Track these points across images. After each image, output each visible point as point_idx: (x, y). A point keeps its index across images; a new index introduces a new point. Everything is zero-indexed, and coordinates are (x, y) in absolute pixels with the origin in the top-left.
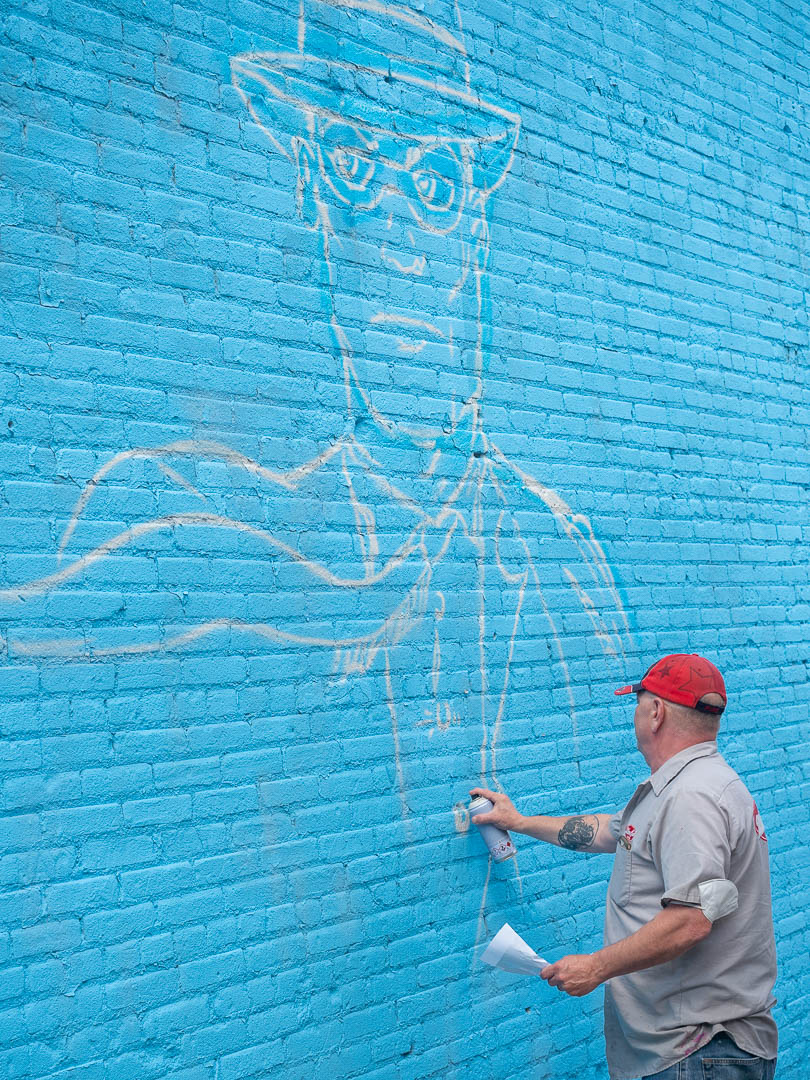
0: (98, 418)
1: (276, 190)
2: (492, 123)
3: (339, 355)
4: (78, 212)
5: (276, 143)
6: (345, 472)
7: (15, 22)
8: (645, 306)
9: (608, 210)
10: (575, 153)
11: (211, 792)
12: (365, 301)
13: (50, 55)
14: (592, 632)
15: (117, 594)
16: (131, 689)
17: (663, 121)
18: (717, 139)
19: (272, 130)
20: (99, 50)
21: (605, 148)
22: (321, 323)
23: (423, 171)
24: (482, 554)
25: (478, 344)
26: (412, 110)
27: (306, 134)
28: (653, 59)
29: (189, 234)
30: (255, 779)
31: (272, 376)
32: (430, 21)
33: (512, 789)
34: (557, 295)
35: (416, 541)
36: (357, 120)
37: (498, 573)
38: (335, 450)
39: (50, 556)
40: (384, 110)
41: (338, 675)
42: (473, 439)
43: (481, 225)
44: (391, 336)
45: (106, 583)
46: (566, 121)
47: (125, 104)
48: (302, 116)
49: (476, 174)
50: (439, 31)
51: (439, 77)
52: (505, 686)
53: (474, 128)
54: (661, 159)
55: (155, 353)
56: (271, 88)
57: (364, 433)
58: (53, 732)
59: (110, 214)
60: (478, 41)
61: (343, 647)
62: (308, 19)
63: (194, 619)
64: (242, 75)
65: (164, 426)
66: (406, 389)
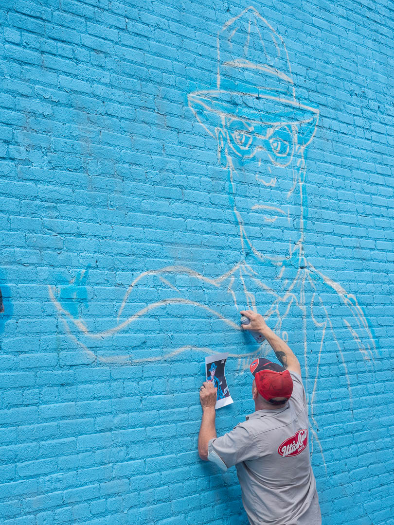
0: (133, 258)
1: (209, 152)
2: (306, 114)
3: (238, 224)
4: (124, 168)
5: (208, 131)
6: (241, 278)
7: (96, 87)
8: (381, 195)
9: (362, 150)
10: (345, 125)
11: (184, 423)
12: (249, 199)
13: (111, 100)
14: (358, 349)
15: (143, 335)
16: (149, 377)
17: (387, 106)
19: (206, 125)
20: (131, 96)
21: (360, 121)
22: (229, 210)
23: (274, 139)
24: (305, 314)
25: (301, 216)
26: (269, 111)
27: (221, 126)
28: (382, 78)
29: (171, 174)
31: (208, 235)
32: (277, 70)
34: (338, 192)
35: (274, 309)
36: (244, 118)
37: (312, 322)
38: (237, 268)
39: (114, 319)
40: (256, 112)
41: (240, 370)
42: (300, 261)
43: (302, 161)
44: (262, 215)
45: (138, 330)
46: (341, 110)
47: (142, 119)
48: (219, 118)
49: (299, 138)
50: (281, 74)
51: (282, 95)
52: (317, 375)
53: (297, 117)
54: (387, 125)
55: (157, 228)
56: (206, 106)
57: (250, 260)
58: (116, 396)
59: (137, 168)
60: (298, 77)
61: (242, 358)
62: (221, 74)
63: (176, 346)
64: (193, 102)
65: (161, 260)
66: (268, 239)
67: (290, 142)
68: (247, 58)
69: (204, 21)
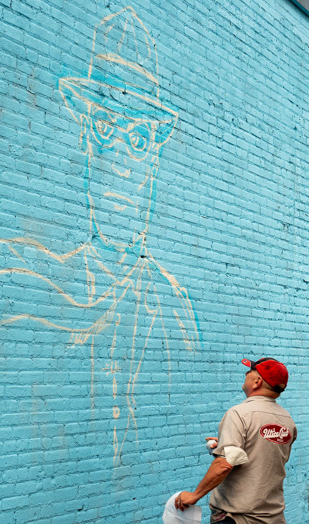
1: (72, 136)
2: (166, 115)
3: (89, 208)
5: (74, 116)
6: (85, 258)
8: (223, 200)
9: (212, 157)
10: (200, 131)
11: (13, 386)
12: (103, 186)
14: (182, 339)
17: (241, 120)
18: (264, 130)
19: (73, 110)
20: (6, 71)
21: (214, 130)
22: (83, 194)
23: (133, 133)
24: (139, 300)
25: (148, 209)
26: (133, 107)
27: (87, 113)
28: (240, 93)
29: (33, 151)
30: (32, 383)
31: (60, 214)
32: (145, 70)
33: (139, 403)
34: (185, 192)
35: (112, 291)
36: (109, 109)
37: (145, 308)
38: (82, 248)
40: (121, 106)
41: (71, 344)
42: (141, 250)
43: (156, 158)
44: (112, 202)
46: (198, 117)
47: (14, 95)
48: (86, 106)
49: (157, 136)
50: (148, 74)
51: (146, 94)
52: (142, 358)
53: (158, 117)
54: (238, 137)
55: (13, 199)
56: (75, 93)
57: (95, 242)
59: (2, 140)
60: (164, 80)
61: (75, 332)
62: (93, 65)
63: (15, 313)
64: (63, 86)
65: (13, 230)
66: (115, 225)
67: (148, 139)
68: (119, 54)
69: (85, 12)
